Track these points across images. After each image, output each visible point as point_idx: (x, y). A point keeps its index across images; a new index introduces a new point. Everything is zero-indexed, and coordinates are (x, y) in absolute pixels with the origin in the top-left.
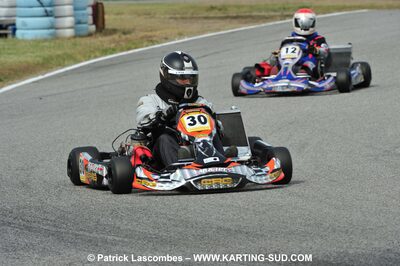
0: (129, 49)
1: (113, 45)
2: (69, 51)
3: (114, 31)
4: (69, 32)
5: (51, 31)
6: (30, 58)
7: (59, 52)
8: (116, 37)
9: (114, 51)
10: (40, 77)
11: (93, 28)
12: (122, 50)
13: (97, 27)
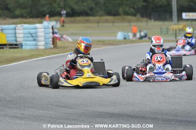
0: (64, 53)
1: (58, 52)
2: (41, 53)
3: (61, 47)
4: (42, 47)
5: (36, 47)
6: (25, 55)
7: (37, 53)
8: (60, 49)
9: (59, 53)
10: (28, 61)
11: (52, 46)
12: (62, 53)
13: (54, 46)
